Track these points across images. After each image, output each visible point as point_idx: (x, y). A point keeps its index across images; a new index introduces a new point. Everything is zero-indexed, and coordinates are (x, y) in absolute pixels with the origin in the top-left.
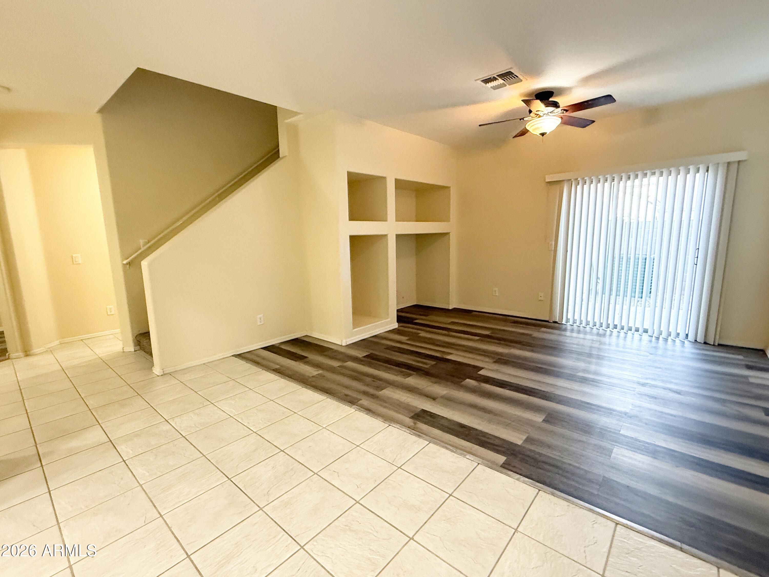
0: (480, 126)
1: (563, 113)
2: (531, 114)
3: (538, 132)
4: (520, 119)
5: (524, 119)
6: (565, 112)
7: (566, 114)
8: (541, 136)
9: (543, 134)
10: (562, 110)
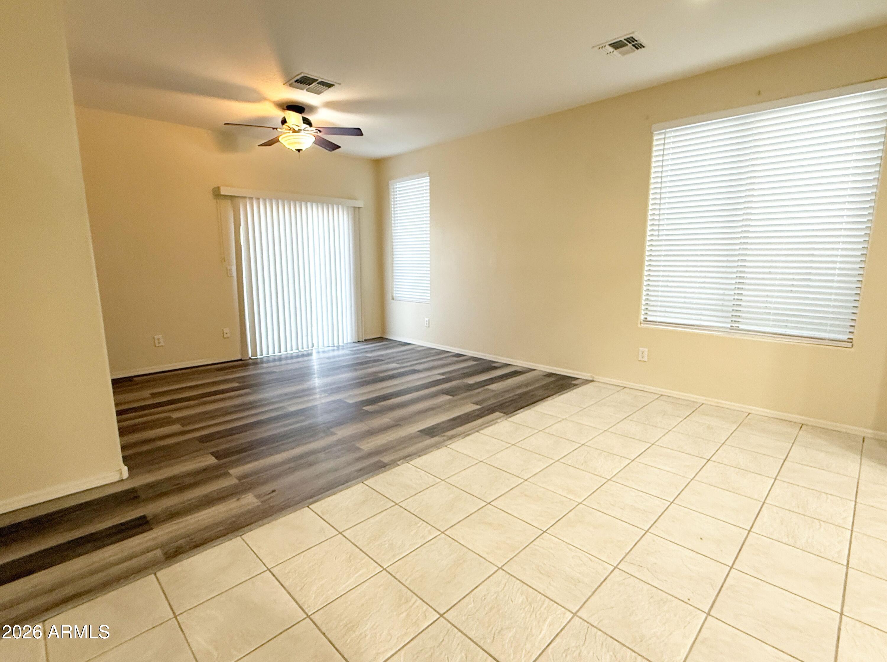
0: (226, 124)
1: (317, 133)
2: (284, 126)
3: (294, 148)
4: (274, 129)
5: (278, 129)
6: (319, 132)
7: (319, 134)
8: (297, 151)
9: (299, 150)
10: (316, 130)
